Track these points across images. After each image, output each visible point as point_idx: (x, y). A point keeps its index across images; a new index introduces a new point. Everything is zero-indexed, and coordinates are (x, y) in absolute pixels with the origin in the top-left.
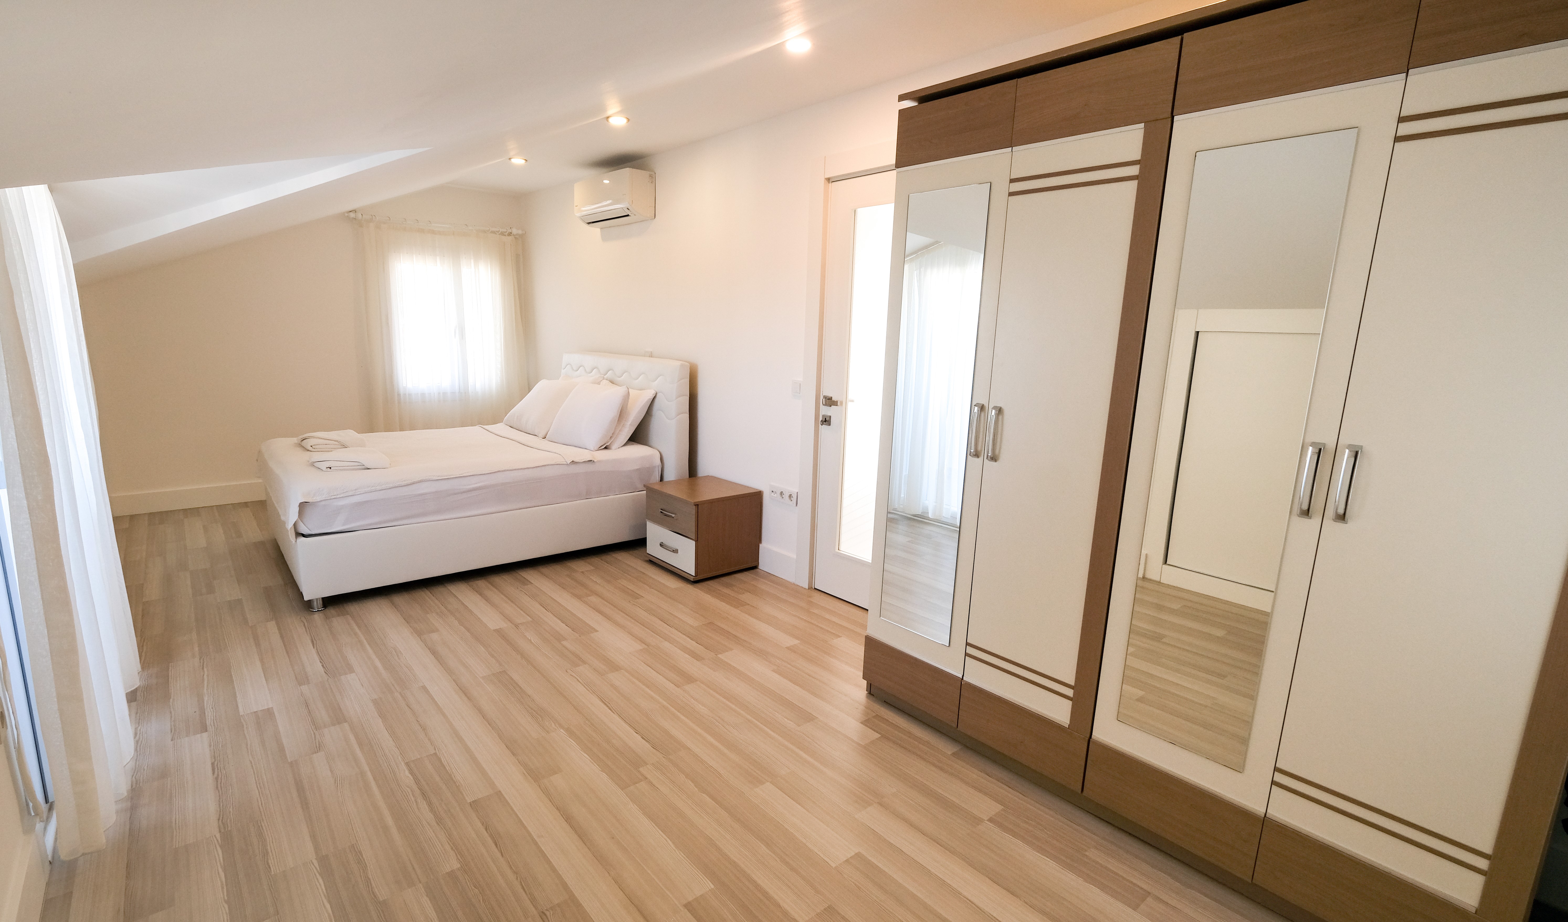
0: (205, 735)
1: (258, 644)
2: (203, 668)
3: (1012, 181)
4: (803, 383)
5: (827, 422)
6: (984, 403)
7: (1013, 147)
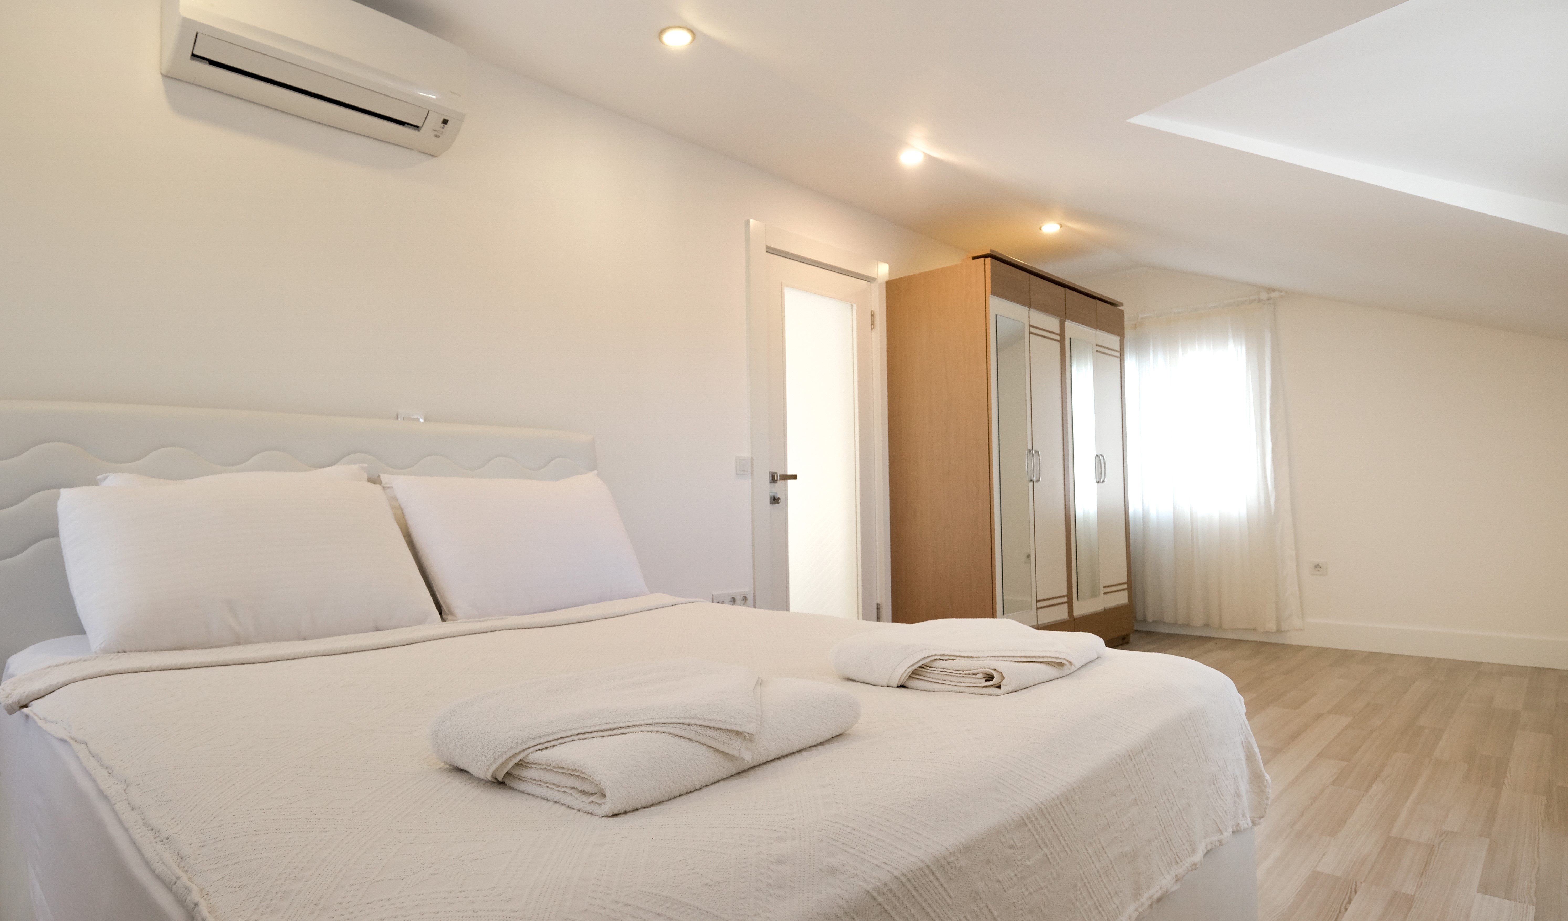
3: (1030, 326)
4: (752, 459)
5: (775, 501)
6: (1030, 448)
7: (1029, 308)
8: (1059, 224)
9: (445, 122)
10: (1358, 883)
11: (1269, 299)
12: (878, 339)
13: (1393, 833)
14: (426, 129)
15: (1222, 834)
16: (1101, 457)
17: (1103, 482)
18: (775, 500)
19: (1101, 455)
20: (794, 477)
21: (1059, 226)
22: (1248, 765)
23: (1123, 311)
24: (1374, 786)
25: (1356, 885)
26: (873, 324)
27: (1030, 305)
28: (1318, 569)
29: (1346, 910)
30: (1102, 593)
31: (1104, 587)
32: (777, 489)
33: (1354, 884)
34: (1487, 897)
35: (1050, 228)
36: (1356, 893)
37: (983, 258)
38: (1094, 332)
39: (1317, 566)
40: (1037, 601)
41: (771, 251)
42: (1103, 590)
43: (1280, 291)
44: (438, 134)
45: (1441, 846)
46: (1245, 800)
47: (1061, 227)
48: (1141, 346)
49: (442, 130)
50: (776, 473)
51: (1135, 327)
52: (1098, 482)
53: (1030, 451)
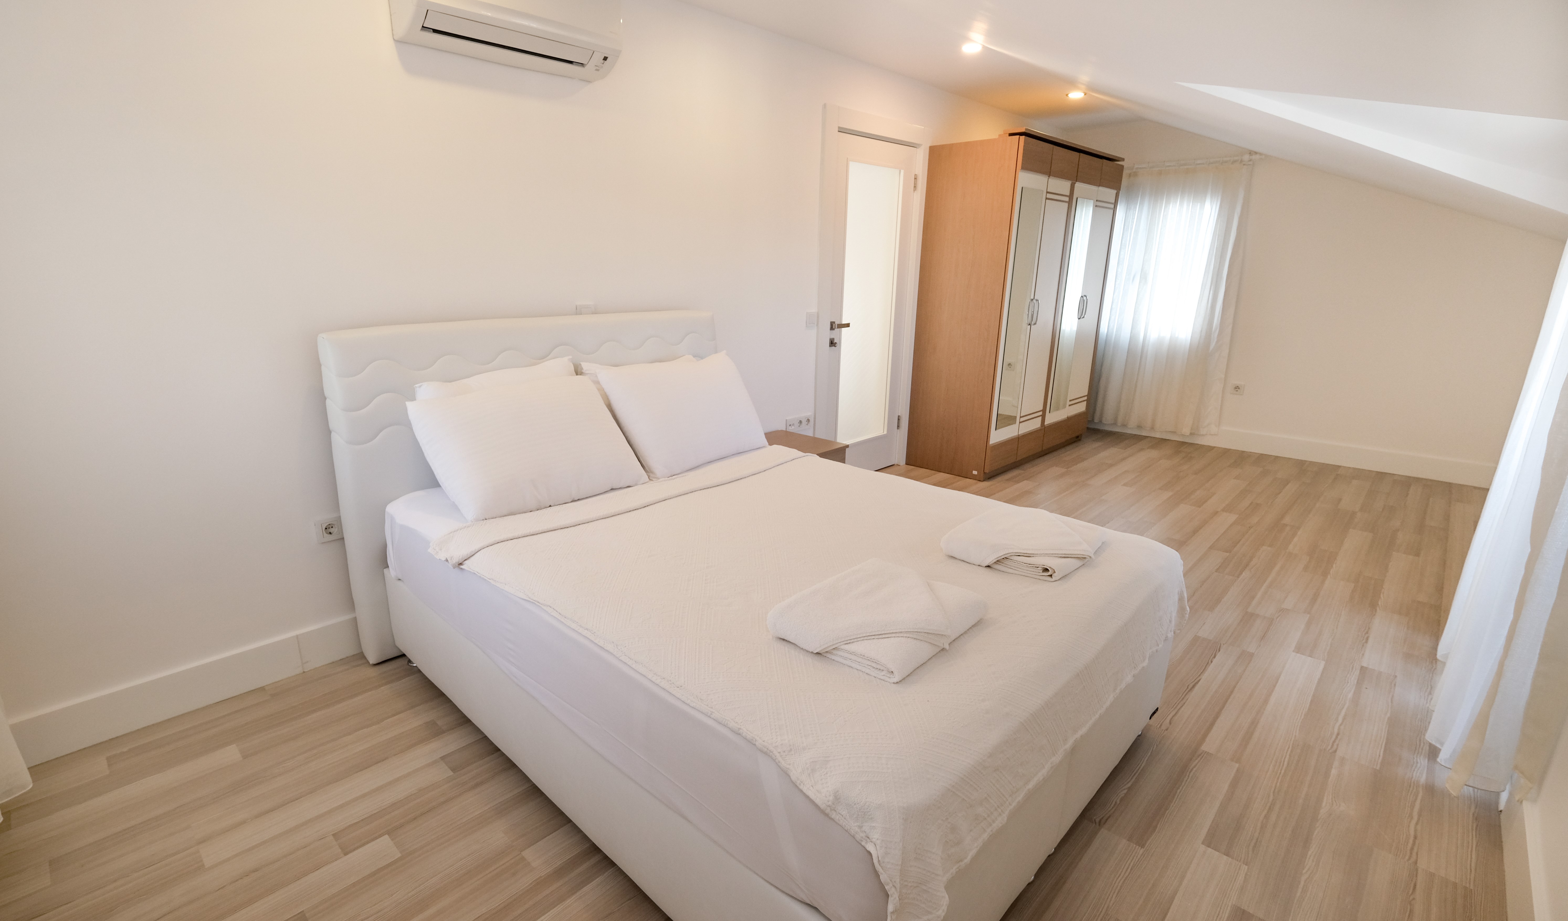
0: (1365, 665)
1: (1254, 723)
2: (1338, 734)
3: (1047, 192)
4: (818, 313)
5: (833, 345)
6: (1032, 298)
7: (1049, 177)
8: (1084, 92)
9: (605, 59)
10: (1222, 645)
11: (1250, 160)
12: (918, 200)
13: (1250, 610)
14: (590, 67)
15: (1158, 646)
16: (1085, 298)
17: (1083, 317)
18: (832, 343)
19: (1085, 296)
20: (848, 325)
21: (1083, 94)
22: (1178, 603)
23: (1123, 166)
24: (1244, 574)
25: (1221, 645)
26: (915, 187)
27: (1049, 173)
28: (1236, 390)
29: (1212, 662)
30: (1068, 405)
31: (1070, 401)
32: (834, 334)
33: (1219, 645)
34: (1298, 655)
35: (1076, 95)
36: (1219, 651)
37: (1018, 136)
38: (1097, 189)
39: (1237, 388)
40: (1021, 417)
41: (841, 130)
42: (1069, 403)
43: (1261, 154)
44: (598, 69)
45: (1278, 619)
46: (1173, 623)
47: (1085, 95)
48: (1133, 194)
49: (602, 65)
50: (834, 322)
51: (1130, 175)
52: (1079, 319)
53: (1032, 300)
